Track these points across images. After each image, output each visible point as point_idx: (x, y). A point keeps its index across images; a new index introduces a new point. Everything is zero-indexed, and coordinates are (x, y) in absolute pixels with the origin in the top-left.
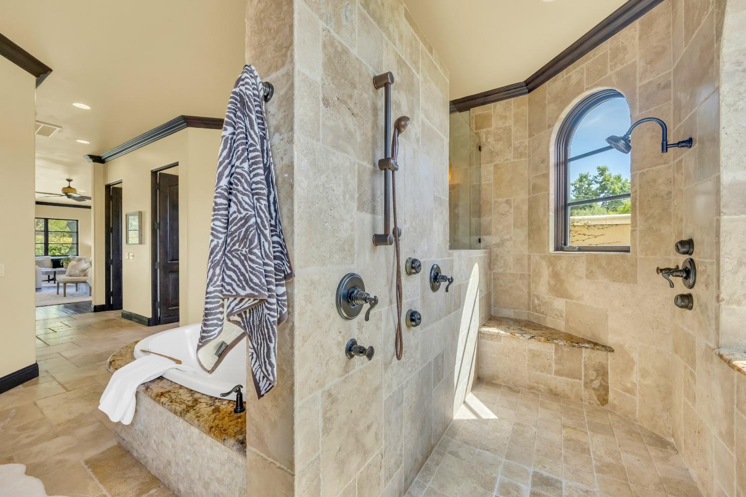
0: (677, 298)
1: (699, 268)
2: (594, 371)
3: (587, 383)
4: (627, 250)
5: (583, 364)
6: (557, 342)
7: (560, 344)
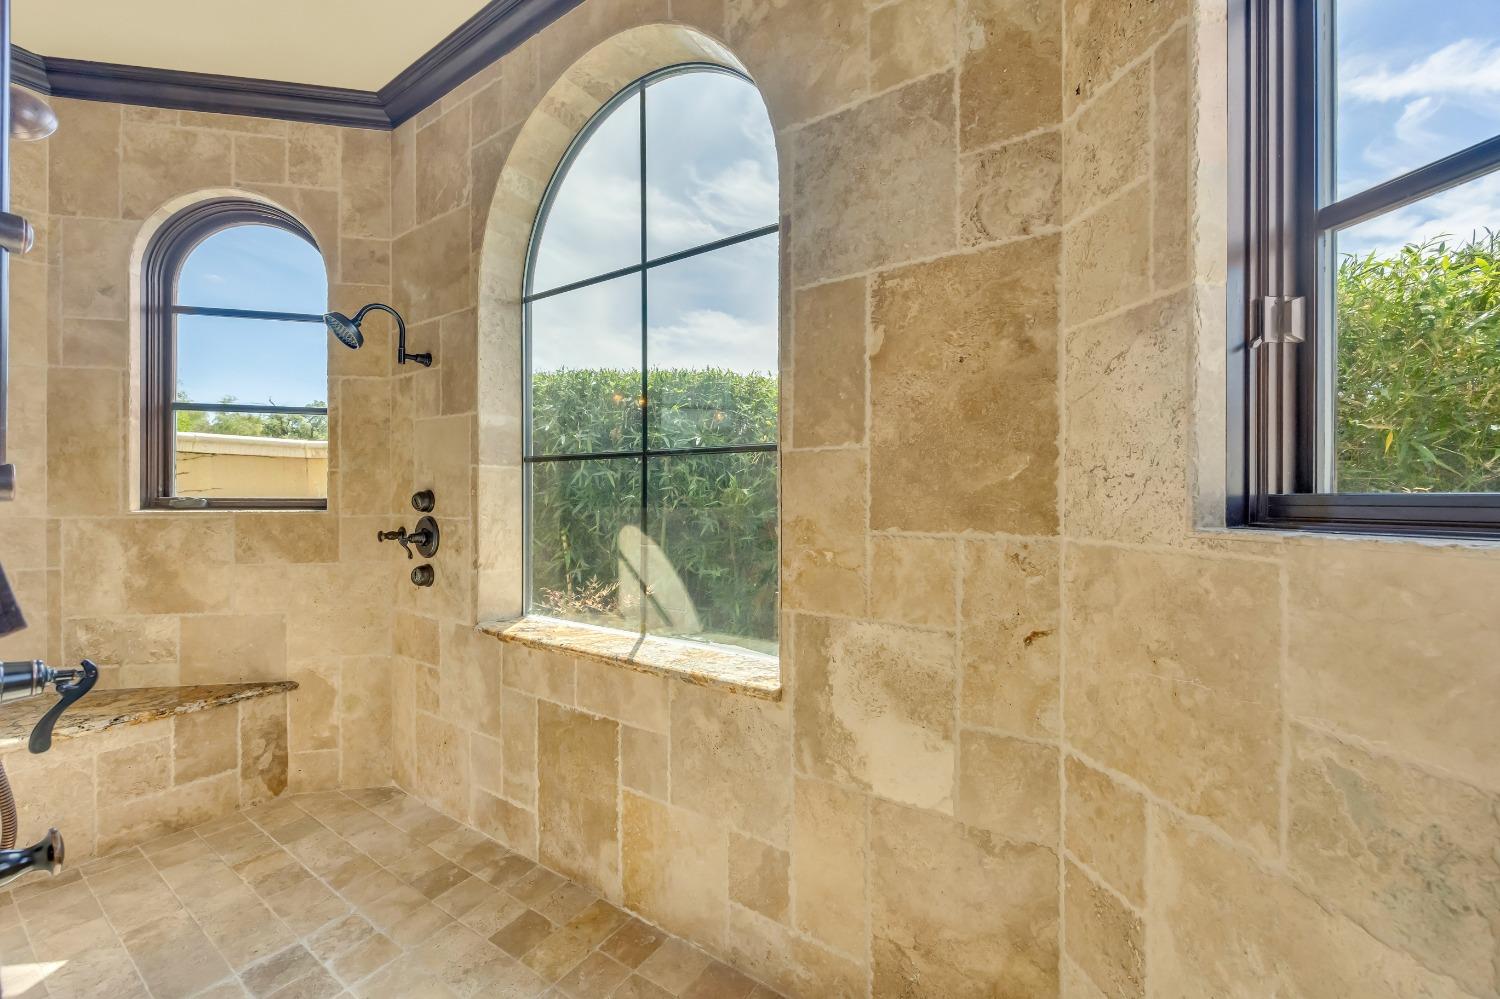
0: (414, 574)
1: (444, 529)
2: (261, 737)
3: (249, 767)
4: (321, 505)
5: (239, 734)
6: (183, 709)
7: (190, 711)
